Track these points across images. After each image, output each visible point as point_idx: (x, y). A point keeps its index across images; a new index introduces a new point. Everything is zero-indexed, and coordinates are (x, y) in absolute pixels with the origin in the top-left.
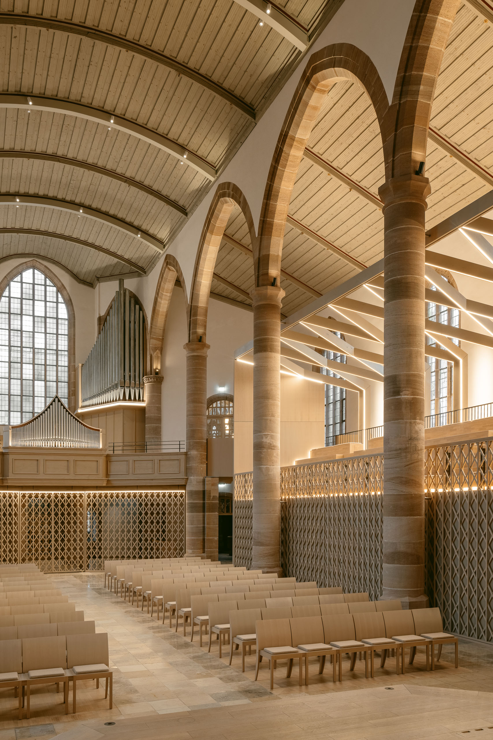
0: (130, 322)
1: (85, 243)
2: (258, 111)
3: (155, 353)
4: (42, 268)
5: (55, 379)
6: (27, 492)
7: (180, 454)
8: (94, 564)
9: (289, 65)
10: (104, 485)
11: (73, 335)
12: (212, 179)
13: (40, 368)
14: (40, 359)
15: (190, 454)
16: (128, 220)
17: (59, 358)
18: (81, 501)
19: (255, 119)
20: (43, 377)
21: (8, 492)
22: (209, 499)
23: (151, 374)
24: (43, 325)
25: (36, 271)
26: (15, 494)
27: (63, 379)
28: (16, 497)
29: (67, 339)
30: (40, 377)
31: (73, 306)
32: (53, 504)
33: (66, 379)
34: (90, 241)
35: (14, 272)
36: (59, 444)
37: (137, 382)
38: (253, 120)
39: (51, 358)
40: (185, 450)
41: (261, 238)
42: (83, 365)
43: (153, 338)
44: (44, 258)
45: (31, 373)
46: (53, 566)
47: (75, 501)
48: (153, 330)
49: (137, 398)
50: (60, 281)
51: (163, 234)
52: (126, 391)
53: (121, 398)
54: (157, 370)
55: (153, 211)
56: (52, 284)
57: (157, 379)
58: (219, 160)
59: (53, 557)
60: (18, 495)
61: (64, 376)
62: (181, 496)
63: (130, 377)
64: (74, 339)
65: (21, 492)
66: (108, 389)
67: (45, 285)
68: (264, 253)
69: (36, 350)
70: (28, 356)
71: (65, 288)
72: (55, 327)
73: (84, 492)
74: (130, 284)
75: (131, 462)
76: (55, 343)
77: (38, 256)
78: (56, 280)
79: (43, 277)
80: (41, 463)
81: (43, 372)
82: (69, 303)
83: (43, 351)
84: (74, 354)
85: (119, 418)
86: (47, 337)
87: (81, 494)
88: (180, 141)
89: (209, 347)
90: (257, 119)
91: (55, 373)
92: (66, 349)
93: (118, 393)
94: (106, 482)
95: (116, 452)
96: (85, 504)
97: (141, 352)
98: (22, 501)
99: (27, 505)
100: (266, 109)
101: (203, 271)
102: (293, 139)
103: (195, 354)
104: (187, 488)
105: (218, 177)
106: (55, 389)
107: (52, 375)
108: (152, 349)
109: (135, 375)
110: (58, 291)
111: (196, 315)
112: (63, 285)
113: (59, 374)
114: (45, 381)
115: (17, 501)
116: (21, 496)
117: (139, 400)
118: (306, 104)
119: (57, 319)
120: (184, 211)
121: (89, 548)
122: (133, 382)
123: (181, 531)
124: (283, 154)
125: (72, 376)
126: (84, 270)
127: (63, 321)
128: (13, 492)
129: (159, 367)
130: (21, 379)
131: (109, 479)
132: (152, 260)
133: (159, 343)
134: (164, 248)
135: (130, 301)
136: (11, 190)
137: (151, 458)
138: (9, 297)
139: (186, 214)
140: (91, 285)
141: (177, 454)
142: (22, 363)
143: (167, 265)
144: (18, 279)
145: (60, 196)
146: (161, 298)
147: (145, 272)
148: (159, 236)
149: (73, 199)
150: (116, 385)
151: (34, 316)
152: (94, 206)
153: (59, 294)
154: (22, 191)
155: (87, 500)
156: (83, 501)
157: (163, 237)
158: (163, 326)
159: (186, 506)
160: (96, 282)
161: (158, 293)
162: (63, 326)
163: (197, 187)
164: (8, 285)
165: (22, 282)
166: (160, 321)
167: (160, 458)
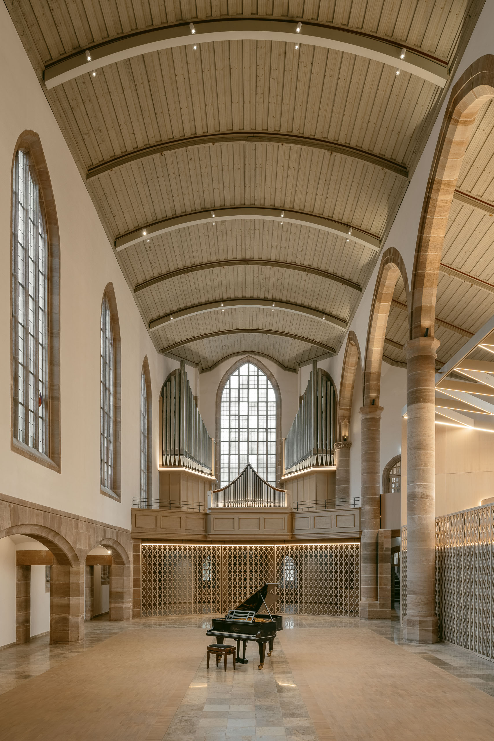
0: (322, 397)
1: (283, 334)
2: (410, 167)
3: (344, 422)
4: (255, 361)
5: (265, 452)
6: (227, 546)
7: (355, 509)
10: (289, 539)
11: (280, 414)
12: (378, 250)
13: (253, 445)
14: (253, 437)
15: (364, 509)
16: (313, 306)
17: (269, 435)
18: (272, 553)
19: (408, 177)
20: (256, 452)
21: (212, 545)
22: (382, 551)
23: (340, 441)
24: (256, 408)
25: (250, 365)
26: (218, 547)
27: (272, 452)
28: (218, 550)
29: (275, 418)
30: (253, 451)
31: (279, 390)
32: (248, 556)
33: (274, 452)
34: (287, 331)
35: (234, 367)
36: (252, 505)
37: (328, 449)
38: (406, 179)
39: (262, 436)
40: (360, 506)
41: (413, 292)
42: (286, 438)
43: (341, 409)
44: (256, 353)
45: (247, 449)
47: (266, 553)
48: (341, 402)
49: (329, 464)
50: (269, 371)
51: (345, 313)
52: (318, 458)
53: (315, 464)
54: (346, 437)
55: (333, 294)
56: (263, 374)
57: (345, 445)
58: (382, 229)
60: (221, 549)
61: (273, 449)
62: (357, 548)
63: (322, 444)
64: (281, 417)
65: (223, 546)
66: (304, 457)
67: (258, 376)
68: (416, 305)
69: (250, 430)
70: (244, 435)
71: (273, 376)
72: (265, 409)
73: (274, 545)
74: (322, 364)
75: (312, 518)
76: (265, 423)
77: (252, 352)
78: (266, 370)
79: (256, 369)
80: (237, 520)
81: (256, 447)
82: (277, 388)
83: (256, 430)
84: (281, 430)
85: (313, 480)
86: (259, 418)
87: (271, 547)
88: (345, 220)
89: (382, 409)
90: (410, 177)
91: (265, 448)
92: (275, 427)
93: (312, 459)
94: (291, 537)
95: (300, 510)
96: (275, 556)
97: (332, 421)
98: (223, 553)
99: (227, 556)
101: (374, 338)
103: (370, 417)
104: (363, 540)
105: (383, 247)
106: (265, 461)
107: (262, 449)
108: (341, 419)
109: (327, 443)
110: (268, 379)
111: (369, 381)
112: (271, 373)
113: (269, 449)
114: (258, 454)
115: (220, 553)
116: (222, 549)
117: (330, 465)
119: (267, 402)
120: (359, 287)
122: (324, 448)
123: (357, 580)
124: (431, 201)
125: (279, 449)
126: (287, 358)
127: (272, 404)
128: (215, 545)
129: (347, 435)
130: (239, 455)
131: (294, 533)
132: (339, 340)
133: (346, 413)
134: (347, 326)
135: (322, 379)
136: (217, 298)
137: (329, 514)
138: (230, 389)
139: (360, 289)
140: (294, 370)
141: (352, 510)
142: (239, 441)
143: (350, 341)
144: (236, 373)
145: (255, 296)
146: (347, 372)
147: (335, 352)
148: (341, 316)
149: (266, 296)
150: (310, 453)
151: (248, 402)
152: (284, 299)
153: (269, 382)
154: (225, 297)
155: (277, 553)
156: (273, 553)
157: (345, 316)
158: (349, 397)
159: (361, 557)
160: (298, 367)
161: (344, 368)
162: (272, 407)
163: (366, 262)
164: (229, 379)
165: (239, 376)
166: (347, 392)
167: (337, 513)
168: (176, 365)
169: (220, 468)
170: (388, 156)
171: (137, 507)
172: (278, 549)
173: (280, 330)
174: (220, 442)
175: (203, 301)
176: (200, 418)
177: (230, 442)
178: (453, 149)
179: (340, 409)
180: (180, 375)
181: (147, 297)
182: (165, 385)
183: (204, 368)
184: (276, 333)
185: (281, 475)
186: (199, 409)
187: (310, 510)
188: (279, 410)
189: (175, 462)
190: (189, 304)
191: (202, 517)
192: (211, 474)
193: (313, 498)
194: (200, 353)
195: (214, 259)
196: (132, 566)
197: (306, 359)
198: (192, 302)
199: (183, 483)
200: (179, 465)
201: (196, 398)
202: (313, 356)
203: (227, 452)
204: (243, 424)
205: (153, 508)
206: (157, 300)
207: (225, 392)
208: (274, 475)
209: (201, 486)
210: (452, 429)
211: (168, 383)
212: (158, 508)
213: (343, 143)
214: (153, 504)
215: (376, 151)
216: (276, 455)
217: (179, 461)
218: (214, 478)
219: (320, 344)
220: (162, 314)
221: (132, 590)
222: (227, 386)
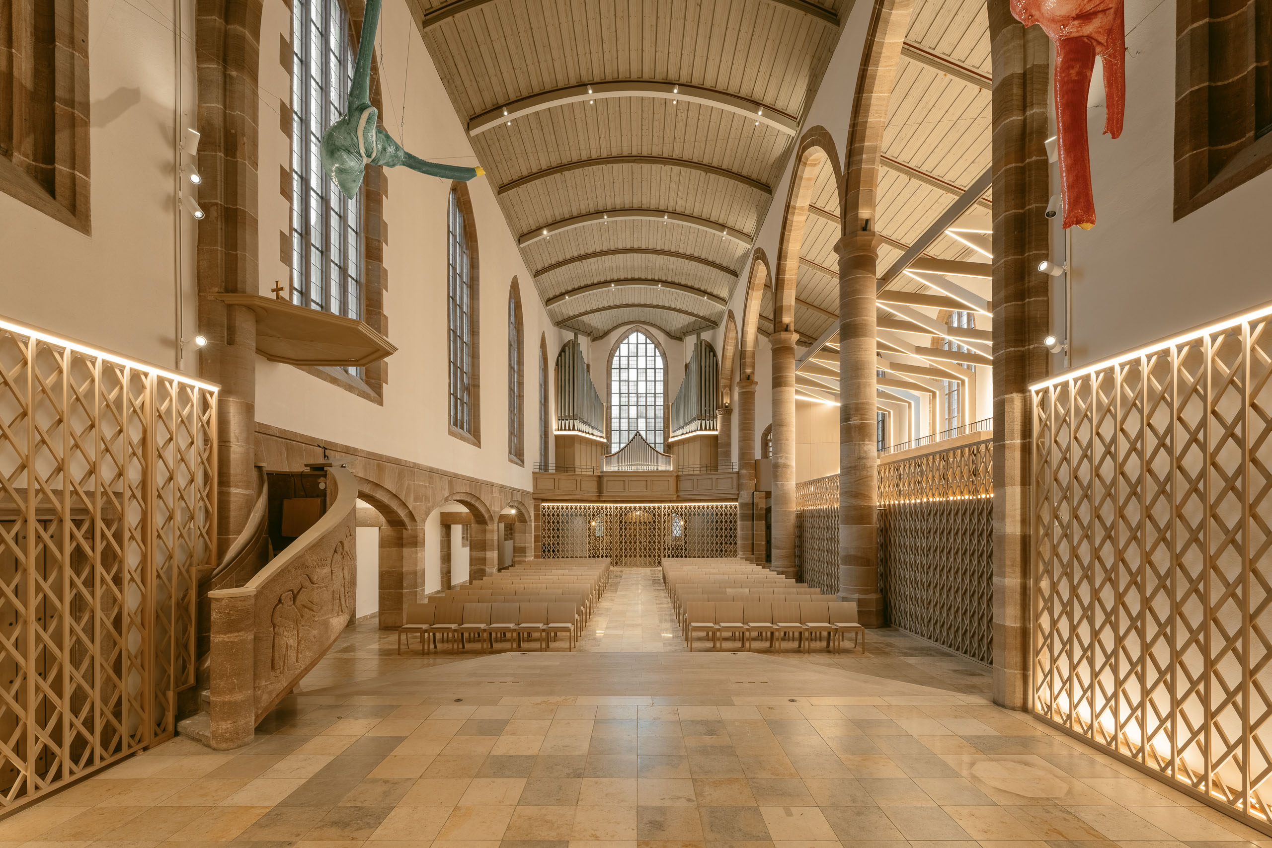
0: (706, 367)
1: (669, 308)
3: (725, 390)
4: (643, 330)
5: (653, 416)
7: (733, 473)
10: (675, 499)
11: (666, 380)
12: (749, 247)
13: (642, 409)
14: (642, 401)
15: (741, 473)
16: (696, 286)
17: (657, 400)
18: (659, 511)
20: (644, 416)
21: (604, 505)
22: (757, 510)
23: (722, 408)
24: (644, 374)
25: (639, 334)
26: (610, 506)
27: (659, 416)
28: (610, 509)
29: (662, 384)
30: (642, 415)
31: (666, 358)
33: (662, 416)
34: (672, 306)
35: (623, 336)
37: (712, 415)
38: (770, 195)
39: (651, 400)
40: (737, 470)
41: (776, 293)
42: (672, 403)
43: (723, 378)
44: (644, 323)
45: (636, 412)
46: (638, 562)
48: (723, 371)
49: (711, 428)
50: (657, 339)
51: (724, 294)
52: (702, 423)
53: (699, 429)
54: (727, 404)
55: (713, 278)
56: (651, 343)
57: (727, 412)
58: (752, 232)
59: (638, 555)
61: (660, 413)
62: (735, 507)
63: (706, 411)
64: (668, 383)
65: (614, 505)
66: (689, 422)
67: (646, 344)
69: (639, 395)
70: (633, 399)
71: (660, 344)
72: (653, 375)
73: (661, 505)
74: (706, 336)
75: (694, 480)
76: (653, 388)
77: (640, 322)
78: (653, 339)
79: (644, 337)
80: (627, 483)
81: (645, 411)
82: (664, 355)
83: (645, 395)
84: (668, 396)
85: (698, 445)
86: (648, 384)
87: (659, 506)
88: (721, 221)
89: (757, 383)
90: (773, 194)
91: (653, 412)
92: (662, 392)
93: (695, 425)
94: (677, 497)
95: (684, 473)
97: (714, 390)
98: (615, 512)
99: (619, 514)
100: (778, 185)
103: (745, 390)
104: (740, 501)
105: (753, 245)
106: (653, 425)
107: (651, 413)
108: (723, 387)
109: (710, 409)
110: (655, 347)
111: (745, 358)
112: (659, 342)
113: (657, 412)
114: (646, 418)
115: (612, 512)
116: (614, 508)
117: (713, 429)
119: (655, 369)
120: (735, 274)
121: (665, 549)
122: (708, 415)
123: (735, 537)
125: (666, 413)
126: (673, 329)
127: (659, 370)
128: (608, 505)
129: (728, 402)
130: (629, 418)
131: (680, 494)
132: (720, 315)
133: (728, 382)
134: (726, 305)
135: (705, 349)
136: (608, 279)
137: (710, 477)
138: (620, 356)
139: (737, 276)
140: (680, 339)
141: (731, 473)
142: (628, 406)
143: (728, 318)
144: (626, 341)
145: (643, 277)
146: (728, 345)
147: (717, 325)
148: (722, 296)
149: (653, 277)
150: (695, 418)
151: (637, 369)
152: (669, 280)
153: (657, 350)
154: (615, 278)
155: (664, 511)
157: (724, 297)
158: (730, 367)
159: (738, 516)
160: (683, 337)
161: (725, 342)
162: (659, 374)
163: (741, 254)
164: (619, 347)
165: (628, 344)
166: (728, 364)
167: (717, 476)
168: (569, 336)
169: (611, 431)
170: (754, 177)
171: (537, 471)
172: (665, 508)
173: (666, 305)
174: (611, 406)
175: (596, 281)
176: (592, 385)
177: (620, 406)
178: (803, 183)
180: (574, 345)
181: (545, 280)
182: (560, 355)
183: (595, 336)
184: (663, 307)
185: (669, 437)
186: (591, 377)
187: (695, 472)
188: (666, 376)
189: (569, 426)
190: (582, 285)
191: (596, 479)
192: (603, 437)
193: (698, 462)
194: (592, 324)
195: (605, 249)
196: (533, 524)
197: (691, 330)
198: (586, 283)
199: (577, 446)
200: (574, 429)
201: (588, 366)
202: (697, 327)
203: (618, 416)
204: (632, 389)
205: (550, 471)
206: (554, 283)
207: (616, 360)
208: (662, 437)
209: (594, 448)
210: (816, 405)
211: (563, 354)
212: (554, 471)
213: (716, 166)
214: (550, 468)
215: (744, 173)
216: (664, 418)
217: (574, 425)
218: (605, 440)
219: (703, 318)
220: (558, 293)
221: (533, 545)
222: (617, 354)
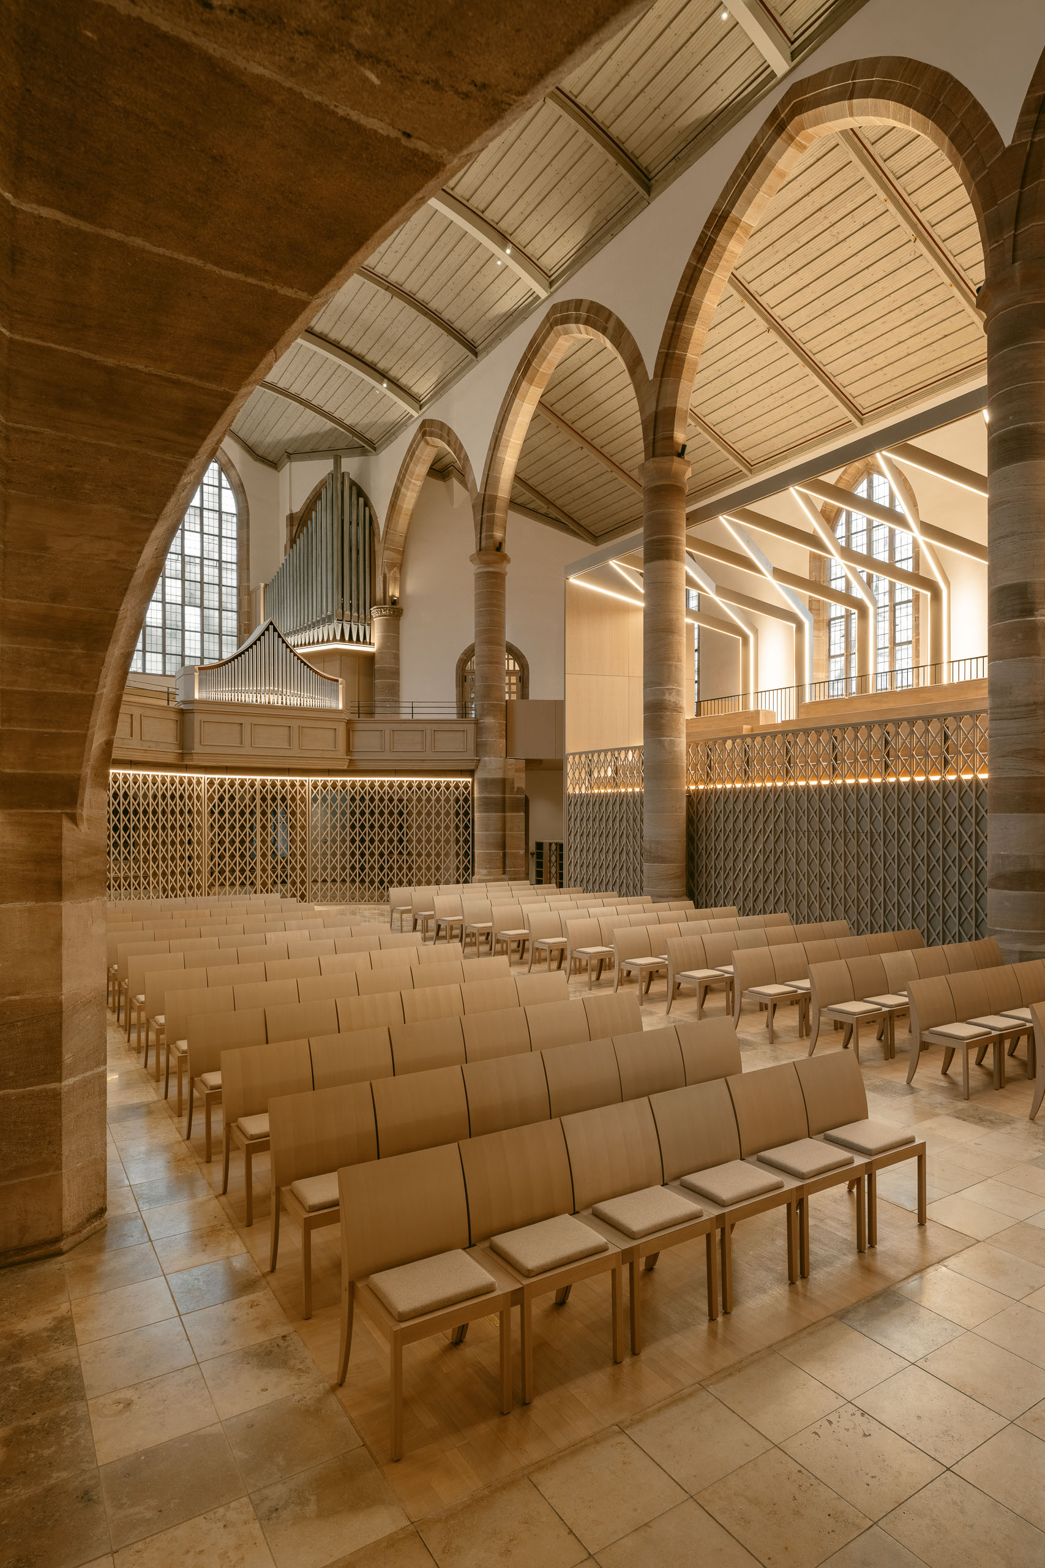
0: (351, 523)
2: (656, 181)
3: (391, 572)
5: (216, 605)
6: (216, 776)
7: (466, 721)
8: (344, 893)
9: (738, 103)
10: (345, 767)
11: (245, 538)
12: (543, 294)
13: (192, 587)
14: (193, 572)
16: (370, 357)
17: (224, 574)
18: (303, 792)
19: (649, 195)
20: (198, 602)
22: (511, 793)
23: (385, 604)
24: (198, 519)
26: (198, 778)
27: (229, 606)
28: (198, 784)
29: (235, 545)
30: (192, 600)
31: (245, 495)
32: (258, 797)
33: (235, 607)
34: (293, 390)
37: (362, 616)
38: (646, 196)
39: (211, 573)
41: (661, 381)
42: (266, 586)
43: (388, 549)
45: (179, 593)
47: (293, 792)
48: (390, 537)
49: (361, 640)
50: (226, 454)
51: (422, 387)
52: (345, 628)
53: (338, 638)
54: (395, 598)
55: (417, 347)
57: (394, 612)
58: (560, 264)
60: (203, 781)
61: (231, 601)
62: (467, 787)
63: (351, 605)
64: (248, 545)
65: (207, 776)
68: (665, 404)
69: (187, 559)
70: (174, 566)
71: (233, 466)
72: (217, 525)
73: (307, 779)
74: (350, 465)
75: (388, 733)
76: (217, 550)
80: (247, 729)
81: (198, 593)
82: (239, 490)
83: (198, 561)
84: (248, 569)
87: (302, 781)
88: (503, 226)
90: (652, 195)
91: (217, 596)
92: (234, 559)
93: (335, 627)
94: (347, 764)
96: (309, 797)
97: (367, 569)
98: (208, 791)
99: (216, 797)
100: (675, 178)
102: (737, 223)
103: (491, 569)
105: (552, 294)
106: (217, 620)
107: (212, 599)
108: (385, 565)
109: (358, 605)
111: (492, 509)
112: (230, 460)
113: (224, 599)
114: (202, 607)
115: (201, 790)
116: (207, 782)
117: (364, 642)
118: (771, 166)
119: (220, 512)
120: (473, 349)
122: (355, 614)
124: (715, 247)
125: (244, 602)
126: (269, 439)
127: (230, 517)
128: (195, 776)
129: (397, 594)
131: (353, 758)
132: (393, 428)
133: (397, 557)
134: (421, 409)
137: (420, 726)
139: (476, 354)
140: (275, 465)
143: (424, 434)
146: (407, 488)
147: (375, 448)
153: (223, 474)
155: (313, 792)
156: (305, 792)
157: (421, 392)
158: (405, 531)
159: (478, 803)
160: (287, 460)
161: (400, 481)
162: (229, 524)
166: (402, 523)
167: (434, 727)
172: (315, 786)
179: (386, 549)
188: (245, 530)
191: (173, 716)
202: (336, 445)
216: (238, 612)
219: (350, 429)
